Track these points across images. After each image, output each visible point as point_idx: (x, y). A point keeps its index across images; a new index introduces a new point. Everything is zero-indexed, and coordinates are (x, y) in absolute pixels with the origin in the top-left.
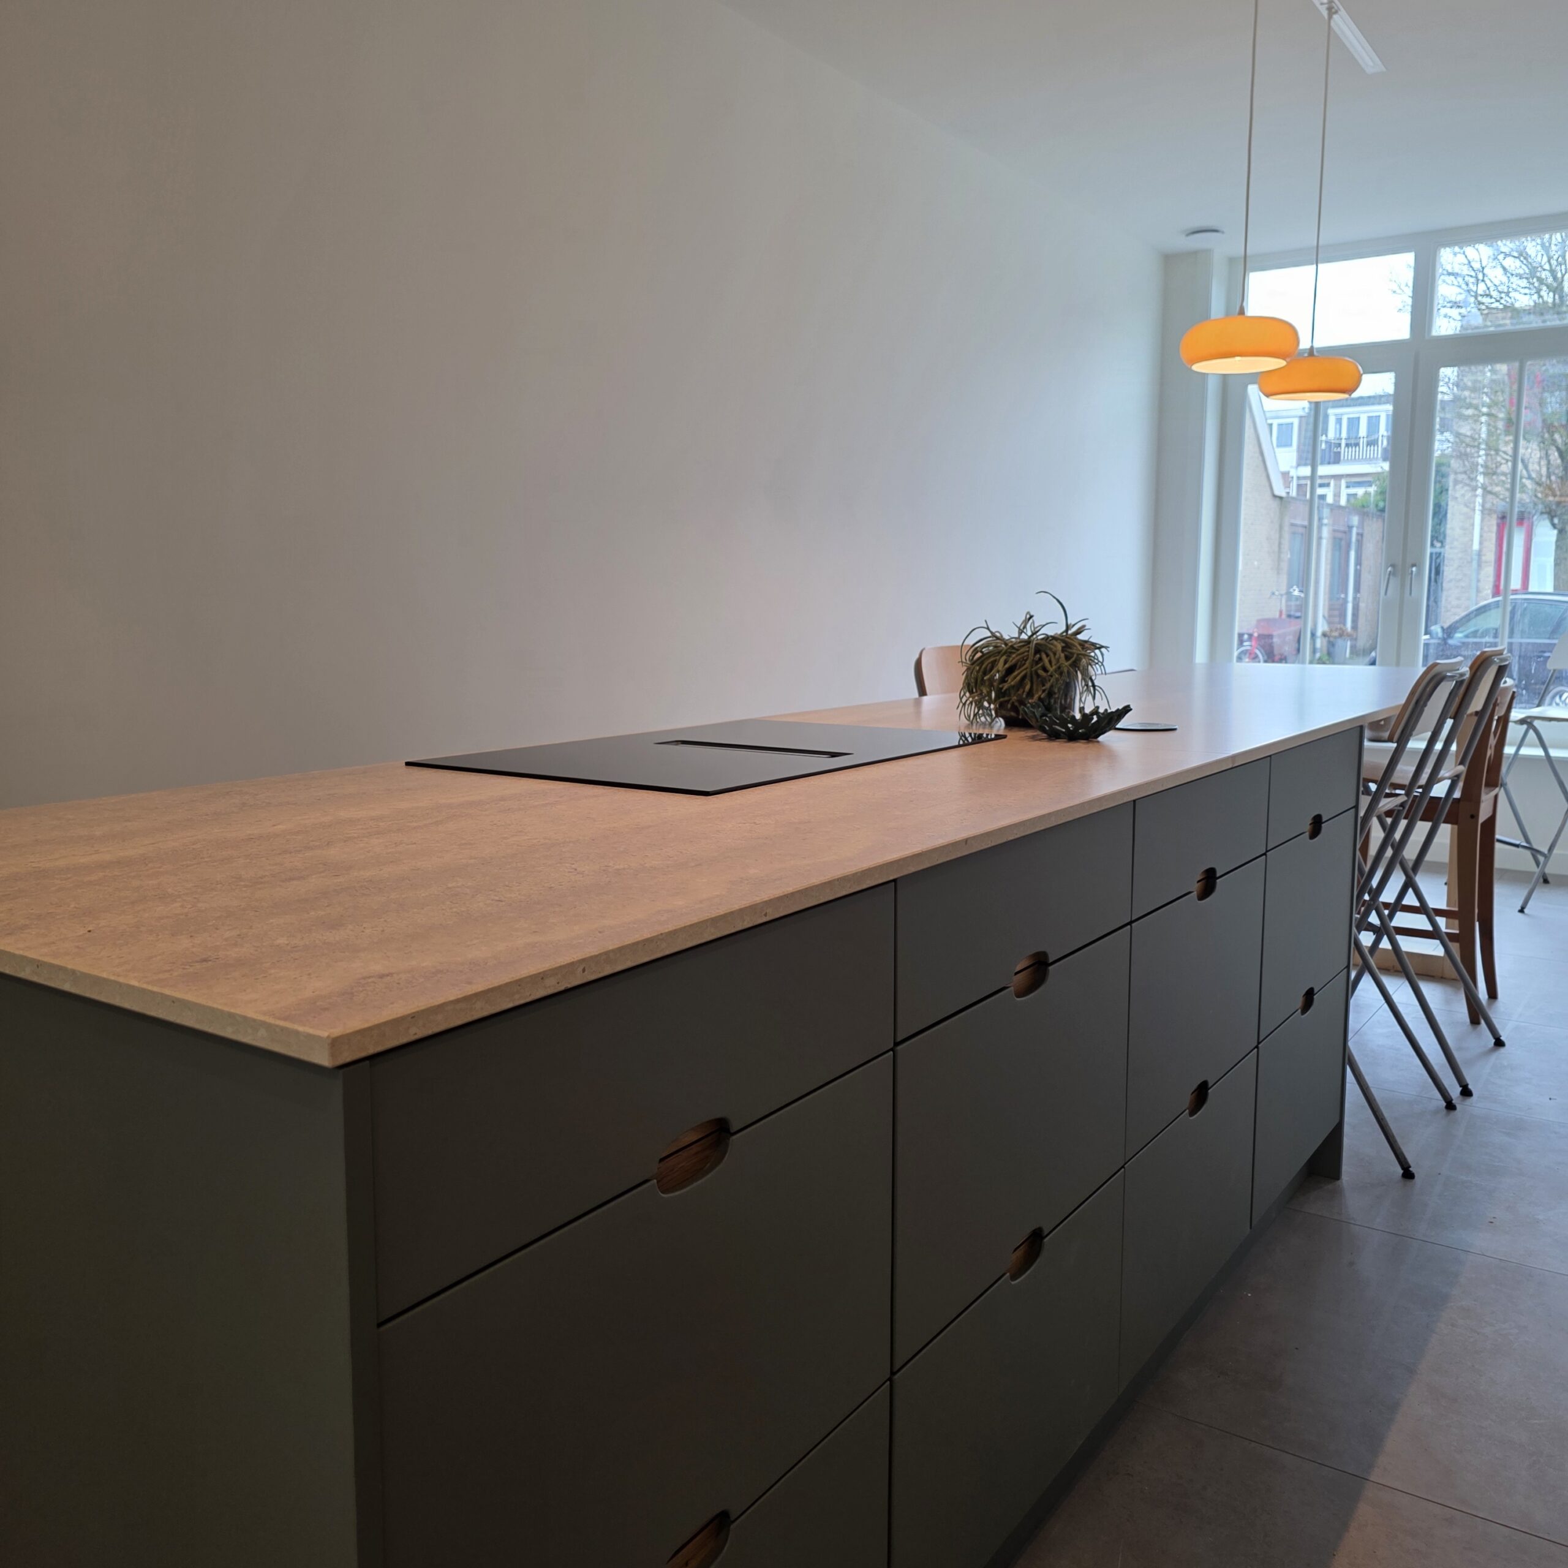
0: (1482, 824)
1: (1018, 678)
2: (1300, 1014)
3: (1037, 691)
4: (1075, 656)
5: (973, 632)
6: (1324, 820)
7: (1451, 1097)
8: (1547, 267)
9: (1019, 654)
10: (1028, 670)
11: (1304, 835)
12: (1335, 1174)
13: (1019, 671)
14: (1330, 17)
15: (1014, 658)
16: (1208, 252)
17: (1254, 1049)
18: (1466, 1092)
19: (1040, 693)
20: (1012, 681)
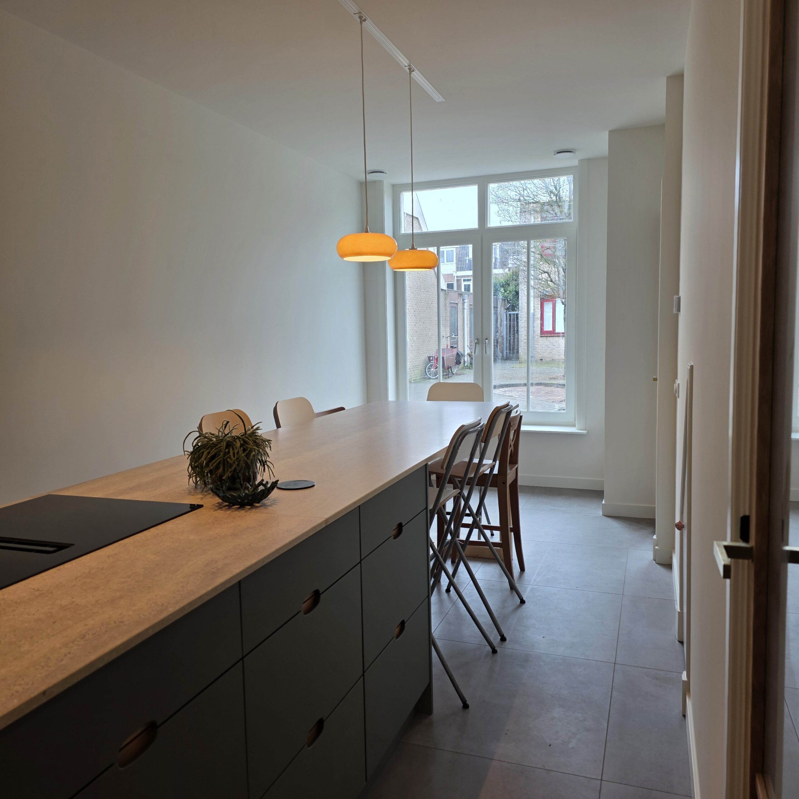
0: (510, 485)
1: (215, 464)
2: (395, 639)
3: (227, 471)
4: (249, 449)
5: (190, 435)
6: (403, 525)
7: (494, 646)
8: (553, 184)
9: (217, 449)
10: (222, 459)
11: (391, 538)
12: (429, 711)
13: (217, 458)
14: (410, 74)
15: (213, 452)
16: (381, 182)
17: (361, 677)
18: (503, 639)
19: (228, 473)
20: (211, 466)
